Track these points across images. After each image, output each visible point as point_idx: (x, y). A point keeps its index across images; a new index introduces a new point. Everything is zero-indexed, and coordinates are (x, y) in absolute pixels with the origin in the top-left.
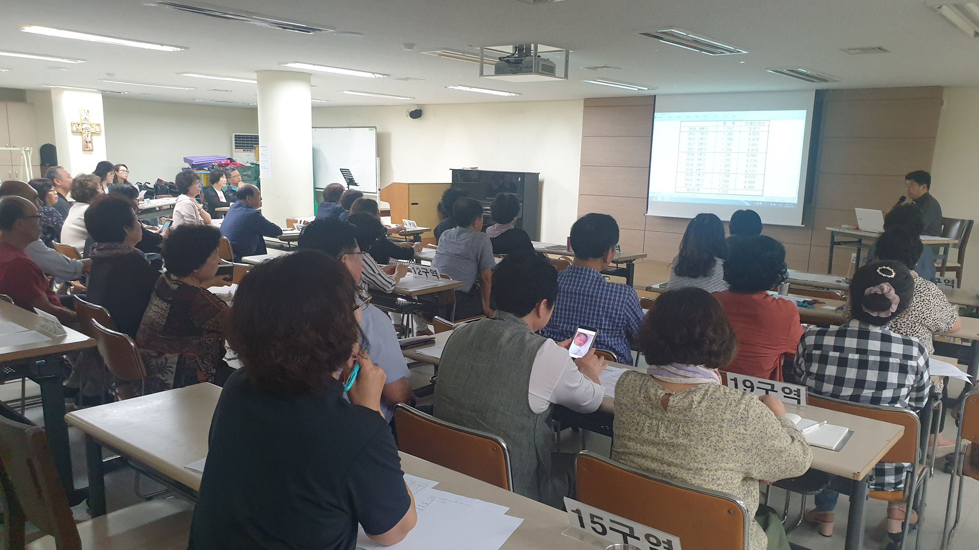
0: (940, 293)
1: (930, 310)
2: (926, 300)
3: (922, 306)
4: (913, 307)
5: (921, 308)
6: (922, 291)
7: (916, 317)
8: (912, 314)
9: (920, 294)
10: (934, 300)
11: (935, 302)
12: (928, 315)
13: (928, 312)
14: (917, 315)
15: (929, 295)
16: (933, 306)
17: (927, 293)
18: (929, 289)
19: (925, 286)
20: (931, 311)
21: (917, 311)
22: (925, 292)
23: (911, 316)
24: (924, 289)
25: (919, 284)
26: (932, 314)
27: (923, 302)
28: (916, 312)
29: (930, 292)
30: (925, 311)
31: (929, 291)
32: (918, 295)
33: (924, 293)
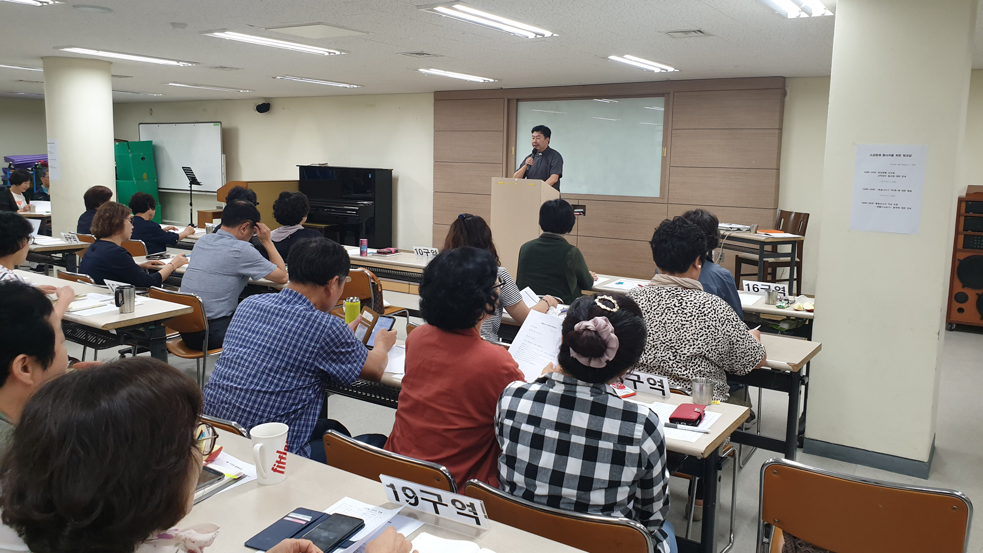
0: (732, 316)
1: (716, 341)
2: (711, 327)
3: (706, 334)
4: (696, 335)
5: (705, 337)
6: (706, 312)
7: (699, 348)
8: (694, 344)
9: (704, 318)
10: (724, 327)
11: (725, 330)
12: (714, 348)
13: (714, 344)
14: (700, 346)
15: (714, 319)
16: (722, 336)
17: (713, 316)
18: (715, 310)
19: (710, 306)
20: (719, 342)
21: (701, 340)
22: (710, 314)
23: (693, 347)
24: (709, 310)
25: (702, 302)
26: (720, 347)
27: (708, 329)
28: (699, 342)
29: (716, 315)
30: (710, 342)
31: (715, 313)
32: (701, 318)
33: (709, 317)
